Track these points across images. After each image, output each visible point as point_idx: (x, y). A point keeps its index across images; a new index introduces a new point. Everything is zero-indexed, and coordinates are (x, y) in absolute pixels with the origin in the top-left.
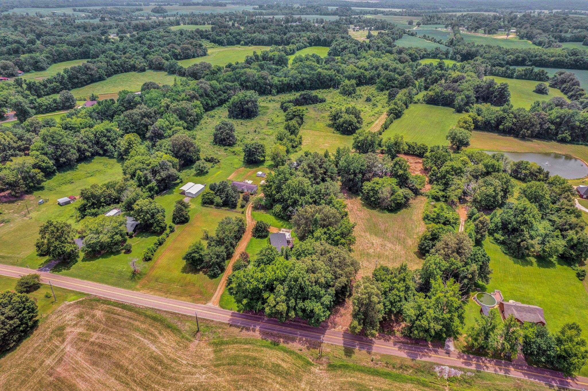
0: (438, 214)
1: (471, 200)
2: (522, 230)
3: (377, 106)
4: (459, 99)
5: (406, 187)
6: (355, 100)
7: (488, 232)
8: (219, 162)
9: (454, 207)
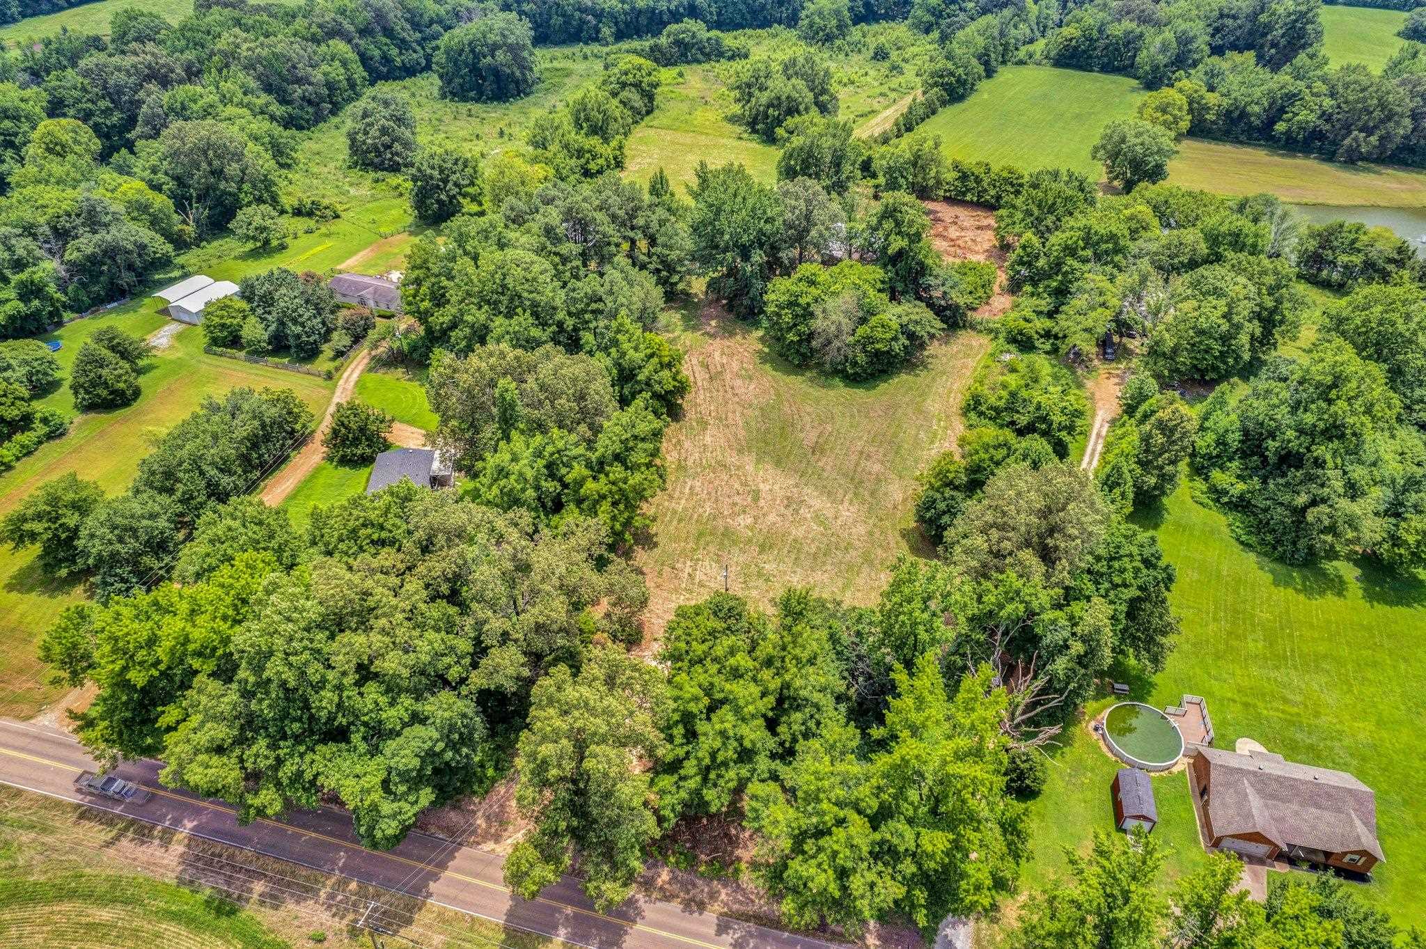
0: (1013, 395)
1: (1145, 350)
2: (1319, 463)
3: (902, 73)
4: (1155, 46)
5: (920, 298)
6: (842, 57)
7: (1191, 465)
8: (337, 217)
9: (1079, 372)
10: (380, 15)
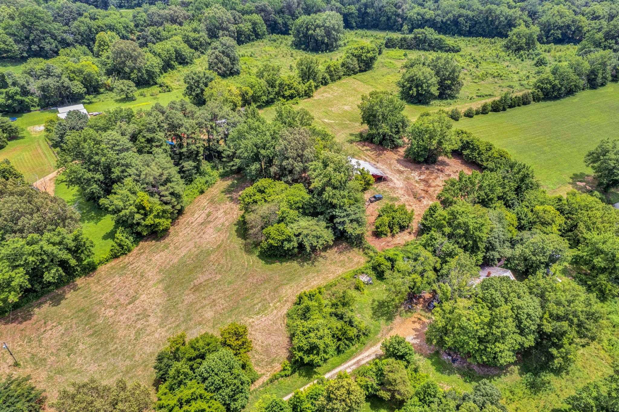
10: (289, 7)
